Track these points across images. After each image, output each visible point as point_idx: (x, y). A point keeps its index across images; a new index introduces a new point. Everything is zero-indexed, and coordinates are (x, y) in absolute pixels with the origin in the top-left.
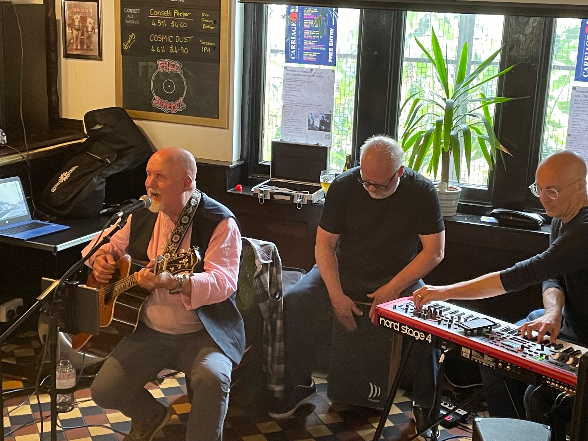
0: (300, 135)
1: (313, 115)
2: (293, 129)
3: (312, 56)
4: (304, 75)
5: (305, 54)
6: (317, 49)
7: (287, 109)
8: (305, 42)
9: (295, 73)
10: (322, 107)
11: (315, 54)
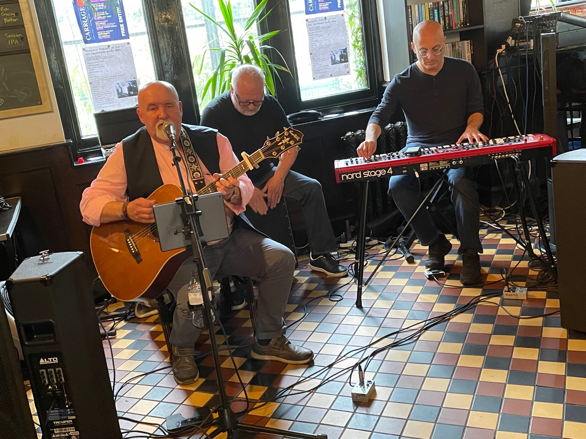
0: (112, 104)
1: (120, 85)
2: (104, 101)
3: (106, 34)
4: (103, 52)
5: (99, 34)
6: (109, 27)
7: (94, 85)
8: (97, 23)
9: (94, 52)
10: (126, 76)
11: (108, 32)
